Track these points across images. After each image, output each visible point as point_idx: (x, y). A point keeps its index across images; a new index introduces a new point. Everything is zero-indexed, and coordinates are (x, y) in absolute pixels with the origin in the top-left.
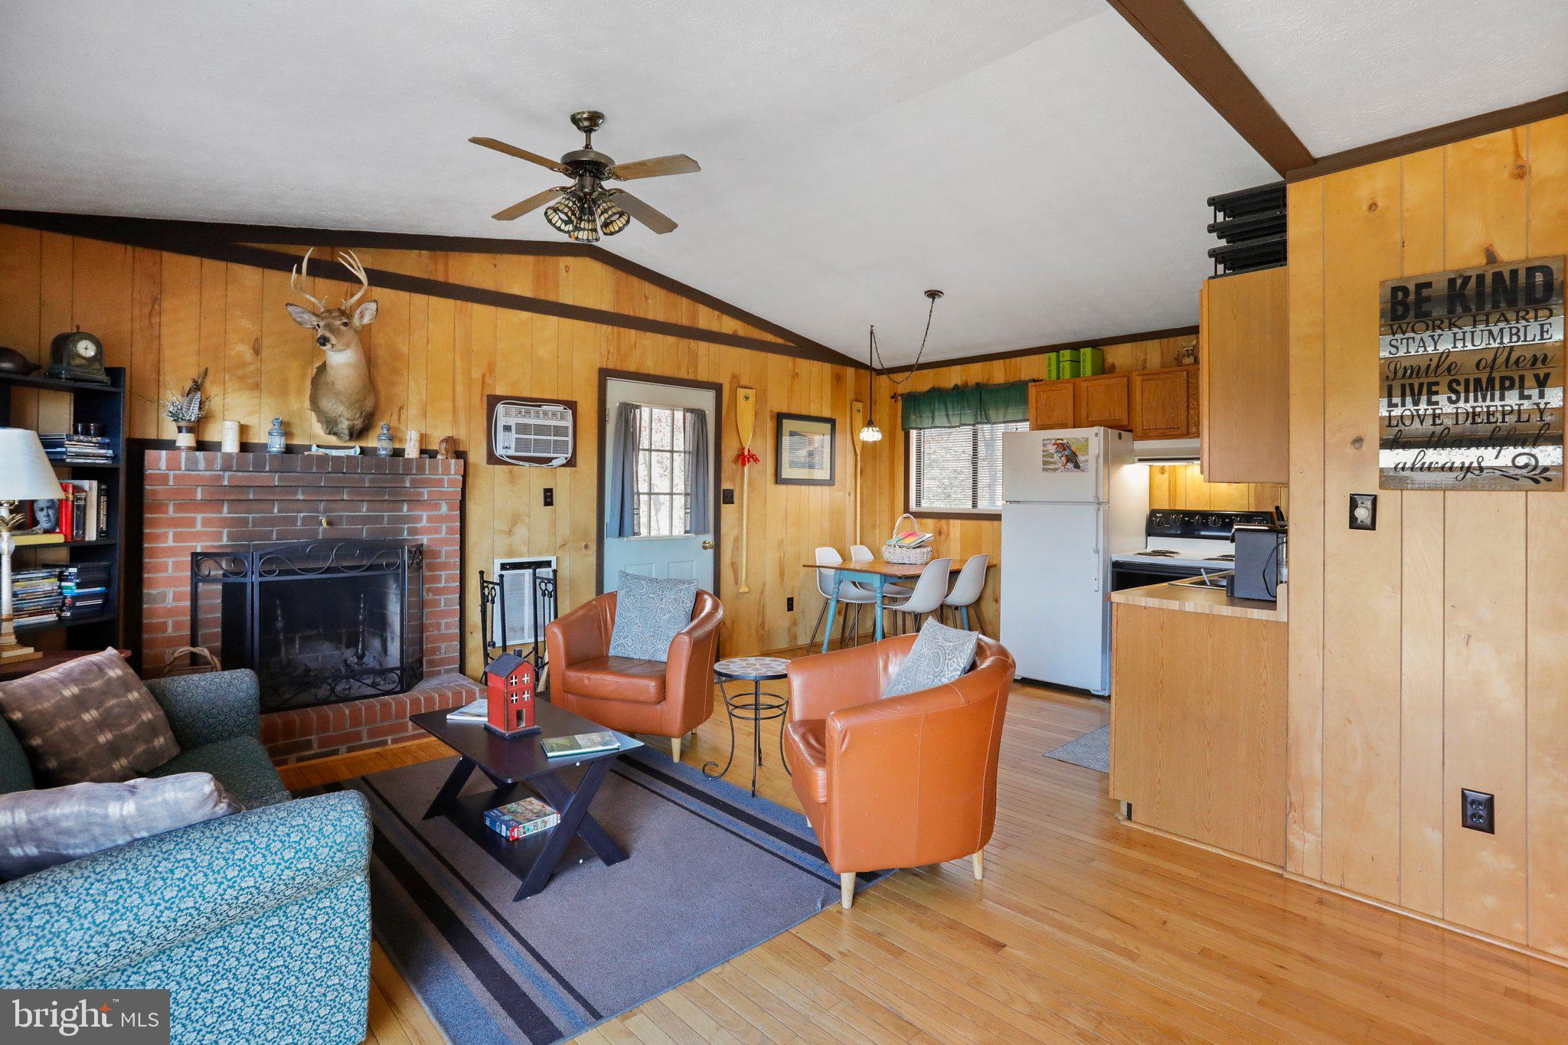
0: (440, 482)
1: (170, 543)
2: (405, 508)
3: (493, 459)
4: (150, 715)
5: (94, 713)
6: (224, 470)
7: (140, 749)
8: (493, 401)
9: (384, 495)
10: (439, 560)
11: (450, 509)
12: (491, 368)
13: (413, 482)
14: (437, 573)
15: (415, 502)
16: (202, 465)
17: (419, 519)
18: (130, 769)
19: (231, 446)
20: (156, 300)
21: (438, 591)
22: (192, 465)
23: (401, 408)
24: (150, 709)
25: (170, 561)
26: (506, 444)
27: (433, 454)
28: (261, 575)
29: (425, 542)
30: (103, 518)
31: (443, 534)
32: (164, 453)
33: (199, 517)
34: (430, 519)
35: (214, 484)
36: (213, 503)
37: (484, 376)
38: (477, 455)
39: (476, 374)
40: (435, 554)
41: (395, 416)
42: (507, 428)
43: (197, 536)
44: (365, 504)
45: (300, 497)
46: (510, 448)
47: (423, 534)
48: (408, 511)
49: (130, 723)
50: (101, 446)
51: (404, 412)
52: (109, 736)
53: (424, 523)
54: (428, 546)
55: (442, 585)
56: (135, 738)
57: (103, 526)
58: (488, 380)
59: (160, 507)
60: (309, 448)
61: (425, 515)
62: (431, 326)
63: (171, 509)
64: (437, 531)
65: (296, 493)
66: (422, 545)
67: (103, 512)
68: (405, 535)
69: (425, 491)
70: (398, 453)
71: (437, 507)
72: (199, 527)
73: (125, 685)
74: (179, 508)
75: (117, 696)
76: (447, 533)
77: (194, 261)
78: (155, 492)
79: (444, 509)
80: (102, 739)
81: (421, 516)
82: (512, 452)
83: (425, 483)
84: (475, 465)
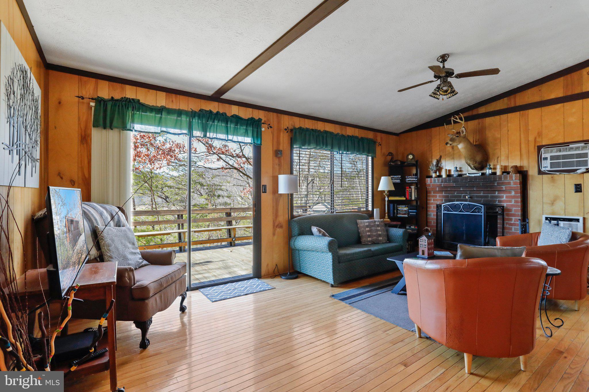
0: (509, 183)
1: (432, 201)
2: (497, 193)
3: (540, 172)
4: (380, 233)
5: (368, 229)
6: (442, 182)
7: (374, 238)
8: (539, 148)
9: (488, 188)
10: (511, 213)
11: (516, 193)
12: (540, 134)
13: (497, 183)
14: (511, 217)
15: (500, 191)
16: (437, 182)
17: (502, 197)
18: (371, 241)
19: (444, 176)
20: (431, 141)
21: (512, 225)
22: (435, 181)
23: (498, 158)
24: (381, 232)
25: (432, 206)
26: (546, 165)
27: (508, 173)
28: (443, 211)
29: (505, 205)
30: (416, 195)
31: (513, 203)
32: (429, 179)
33: (438, 195)
34: (507, 197)
35: (440, 186)
36: (441, 191)
37: (535, 138)
38: (533, 171)
39: (531, 138)
40: (510, 210)
41: (496, 161)
42: (546, 159)
43: (437, 200)
44: (482, 192)
45: (462, 189)
46: (547, 167)
47: (504, 202)
48: (498, 194)
49: (375, 233)
50: (415, 178)
51: (500, 158)
52: (369, 234)
53: (504, 198)
54: (506, 207)
55: (513, 222)
56: (375, 236)
57: (416, 196)
58: (537, 140)
59: (430, 192)
60: (466, 174)
61: (505, 196)
62: (509, 125)
63: (432, 193)
64: (510, 202)
65: (460, 188)
66: (503, 207)
67: (416, 193)
68: (497, 203)
69: (504, 187)
70: (494, 174)
71: (510, 193)
72: (438, 198)
73: (378, 226)
74: (434, 193)
75: (375, 227)
76: (514, 203)
77: (438, 128)
78: (428, 188)
79: (513, 193)
80: (368, 234)
81: (503, 196)
82: (549, 168)
83: (503, 184)
84: (532, 176)
